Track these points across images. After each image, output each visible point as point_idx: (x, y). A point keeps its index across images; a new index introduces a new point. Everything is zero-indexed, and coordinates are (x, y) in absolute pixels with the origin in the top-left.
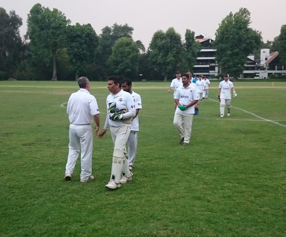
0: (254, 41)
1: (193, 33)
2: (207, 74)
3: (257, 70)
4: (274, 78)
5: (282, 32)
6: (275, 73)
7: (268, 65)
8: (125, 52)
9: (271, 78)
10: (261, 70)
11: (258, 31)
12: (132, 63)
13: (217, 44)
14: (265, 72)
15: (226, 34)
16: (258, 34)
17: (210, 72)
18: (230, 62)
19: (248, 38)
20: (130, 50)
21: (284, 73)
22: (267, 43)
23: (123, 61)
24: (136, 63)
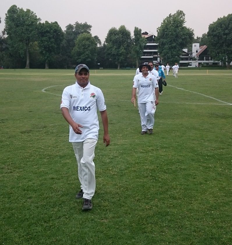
0: (188, 37)
1: (140, 30)
3: (190, 60)
4: (203, 67)
5: (210, 30)
6: (203, 63)
7: (198, 56)
8: (86, 45)
10: (193, 60)
11: (191, 29)
12: (91, 54)
13: (159, 39)
14: (196, 62)
15: (166, 31)
16: (191, 31)
17: (154, 61)
18: (169, 54)
19: (184, 34)
20: (90, 43)
21: (211, 63)
22: (196, 38)
23: (85, 52)
24: (95, 54)
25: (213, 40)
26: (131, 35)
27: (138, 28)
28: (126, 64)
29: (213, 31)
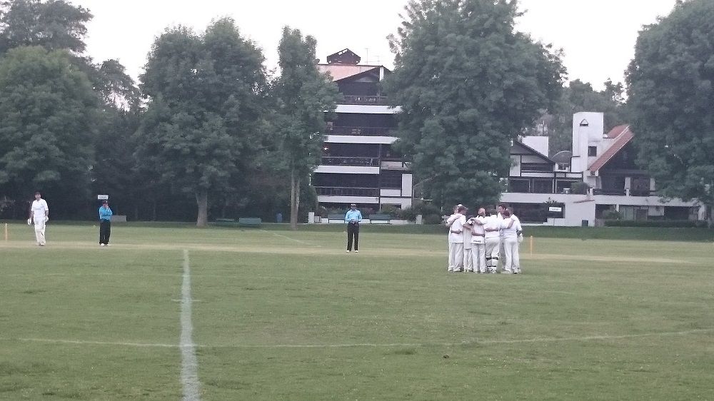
0: (533, 82)
1: (311, 42)
2: (372, 200)
3: (560, 191)
4: (618, 224)
5: (641, 51)
6: (620, 206)
7: (597, 174)
8: (33, 102)
9: (609, 224)
10: (571, 192)
11: (550, 46)
12: (62, 148)
13: (402, 86)
14: (586, 201)
15: (433, 52)
16: (550, 57)
17: (383, 192)
18: (445, 156)
19: (512, 70)
20: (54, 96)
21: (657, 207)
22: (604, 88)
23: (27, 138)
24: (82, 149)
25: (653, 102)
26: (264, 64)
27: (297, 33)
28: (244, 202)
29: (655, 58)
